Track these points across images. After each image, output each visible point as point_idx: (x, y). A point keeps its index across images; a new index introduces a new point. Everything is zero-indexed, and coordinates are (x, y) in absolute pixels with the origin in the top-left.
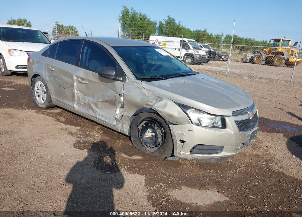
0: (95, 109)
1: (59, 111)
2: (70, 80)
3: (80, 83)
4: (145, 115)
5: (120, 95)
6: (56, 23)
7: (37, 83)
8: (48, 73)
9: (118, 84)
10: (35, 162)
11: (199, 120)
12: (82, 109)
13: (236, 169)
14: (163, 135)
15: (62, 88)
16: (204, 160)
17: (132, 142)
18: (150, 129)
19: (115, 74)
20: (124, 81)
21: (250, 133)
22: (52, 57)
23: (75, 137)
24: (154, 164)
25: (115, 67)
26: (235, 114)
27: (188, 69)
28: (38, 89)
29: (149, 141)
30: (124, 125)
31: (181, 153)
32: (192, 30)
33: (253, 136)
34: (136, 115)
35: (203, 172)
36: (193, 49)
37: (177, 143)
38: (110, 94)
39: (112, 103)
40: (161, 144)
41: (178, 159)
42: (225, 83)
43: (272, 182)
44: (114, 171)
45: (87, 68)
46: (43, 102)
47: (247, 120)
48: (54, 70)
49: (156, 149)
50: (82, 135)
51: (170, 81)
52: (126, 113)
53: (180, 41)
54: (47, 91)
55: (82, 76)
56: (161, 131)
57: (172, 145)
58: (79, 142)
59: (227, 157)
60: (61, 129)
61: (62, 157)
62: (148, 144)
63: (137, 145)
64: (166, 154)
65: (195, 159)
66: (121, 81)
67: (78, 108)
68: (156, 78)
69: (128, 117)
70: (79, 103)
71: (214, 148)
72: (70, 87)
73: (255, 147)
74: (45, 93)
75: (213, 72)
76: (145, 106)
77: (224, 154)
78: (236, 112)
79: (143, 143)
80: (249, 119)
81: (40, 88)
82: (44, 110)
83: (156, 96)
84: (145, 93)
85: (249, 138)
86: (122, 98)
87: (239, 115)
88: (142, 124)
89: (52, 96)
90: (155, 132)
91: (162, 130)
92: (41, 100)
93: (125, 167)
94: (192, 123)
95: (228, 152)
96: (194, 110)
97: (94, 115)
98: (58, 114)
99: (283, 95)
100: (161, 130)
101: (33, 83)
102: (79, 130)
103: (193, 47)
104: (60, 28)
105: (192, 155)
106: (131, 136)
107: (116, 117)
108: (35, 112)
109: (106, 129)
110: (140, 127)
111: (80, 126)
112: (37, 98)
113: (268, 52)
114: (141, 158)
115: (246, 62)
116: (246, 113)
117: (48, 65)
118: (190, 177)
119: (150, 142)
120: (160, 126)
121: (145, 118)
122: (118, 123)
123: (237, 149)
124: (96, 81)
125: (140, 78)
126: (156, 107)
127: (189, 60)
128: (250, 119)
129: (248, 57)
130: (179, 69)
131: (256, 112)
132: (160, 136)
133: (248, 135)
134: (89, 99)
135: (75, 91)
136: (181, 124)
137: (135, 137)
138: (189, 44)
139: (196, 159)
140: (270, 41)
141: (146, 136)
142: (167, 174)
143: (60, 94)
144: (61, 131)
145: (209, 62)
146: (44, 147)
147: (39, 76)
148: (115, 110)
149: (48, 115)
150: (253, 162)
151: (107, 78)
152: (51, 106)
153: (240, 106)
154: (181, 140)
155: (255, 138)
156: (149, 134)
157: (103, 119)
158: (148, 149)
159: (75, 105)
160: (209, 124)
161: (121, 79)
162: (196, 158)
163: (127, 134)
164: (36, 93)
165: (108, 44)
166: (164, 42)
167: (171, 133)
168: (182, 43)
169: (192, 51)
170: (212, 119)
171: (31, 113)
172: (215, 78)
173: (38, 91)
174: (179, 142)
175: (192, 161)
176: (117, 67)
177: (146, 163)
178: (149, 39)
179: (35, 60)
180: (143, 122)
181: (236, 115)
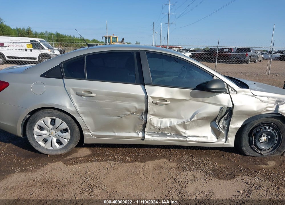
0: (182, 131)
2: (135, 104)
5: (228, 108)
15: (115, 117)
18: (265, 133)
30: (229, 139)
36: (48, 49)
52: (232, 125)
53: (30, 42)
55: (164, 97)
69: (236, 128)
70: (152, 130)
72: (134, 113)
76: (263, 113)
79: (256, 149)
126: (281, 111)
134: (171, 122)
138: (42, 44)
141: (261, 141)
156: (264, 138)
163: (233, 146)
169: (46, 51)
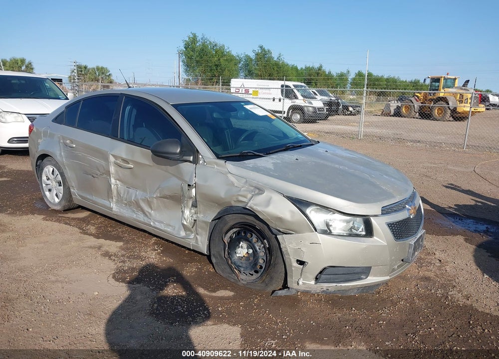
0: (147, 210)
1: (85, 214)
2: (103, 163)
3: (121, 167)
4: (234, 218)
5: (189, 185)
6: (75, 64)
7: (46, 169)
8: (64, 152)
9: (187, 167)
10: (47, 311)
11: (328, 225)
12: (125, 211)
13: (394, 304)
14: (267, 252)
15: (90, 176)
16: (338, 292)
17: (213, 266)
18: (244, 242)
19: (181, 151)
20: (195, 161)
21: (412, 241)
22: (71, 124)
23: (114, 260)
24: (254, 303)
25: (180, 139)
26: (386, 211)
27: (300, 136)
28: (48, 179)
29: (244, 263)
30: (198, 237)
31: (300, 283)
32: (299, 68)
33: (418, 245)
34: (219, 218)
35: (339, 313)
36: (303, 98)
37: (291, 266)
38: (173, 184)
39: (177, 199)
40: (264, 268)
41: (294, 292)
42: (363, 157)
43: (456, 325)
44: (186, 321)
45: (130, 141)
46: (57, 200)
47: (406, 219)
48: (74, 146)
49: (255, 276)
50: (128, 257)
51: (273, 158)
52: (201, 216)
53: (280, 87)
54: (64, 183)
55: (124, 156)
56: (263, 245)
57: (284, 269)
58: (123, 269)
59: (377, 285)
60: (91, 247)
61: (94, 299)
62: (242, 269)
63: (223, 270)
64: (274, 285)
65: (323, 291)
66: (190, 162)
67: (117, 210)
68: (249, 154)
69: (205, 222)
70: (120, 201)
71: (355, 271)
72: (103, 174)
73: (420, 262)
74: (60, 185)
75: (337, 134)
76: (234, 204)
77: (371, 280)
78: (388, 207)
79: (232, 267)
80: (409, 219)
81: (51, 177)
82: (60, 215)
83: (253, 186)
84: (232, 182)
85: (411, 250)
86: (194, 190)
87: (392, 212)
88: (229, 234)
89: (72, 190)
90: (253, 247)
91: (265, 243)
92: (54, 197)
93: (205, 312)
94: (316, 230)
95: (379, 276)
96: (318, 208)
97: (146, 220)
98: (83, 220)
99: (454, 168)
100: (262, 243)
101: (39, 168)
102: (121, 247)
103: (302, 95)
104: (82, 71)
105: (319, 285)
106: (212, 254)
107: (185, 223)
108: (44, 219)
109: (168, 244)
110: (226, 239)
111: (123, 241)
112: (47, 193)
113: (422, 98)
114: (231, 294)
115: (388, 115)
116: (404, 207)
117: (64, 138)
118: (318, 325)
119: (244, 265)
120: (262, 236)
121: (235, 223)
122: (188, 233)
123: (394, 270)
124: (147, 162)
125: (223, 156)
126: (252, 205)
127: (297, 117)
128: (411, 217)
129: (391, 108)
130: (285, 136)
131: (420, 205)
132: (262, 254)
133: (410, 245)
134: (136, 194)
135: (113, 181)
136: (297, 232)
137: (218, 257)
138: (295, 91)
139: (326, 292)
140: (425, 80)
141: (238, 255)
142: (279, 320)
143: (86, 186)
144: (90, 250)
145: (330, 118)
146: (62, 282)
147: (49, 157)
148: (183, 212)
149: (66, 224)
150: (422, 291)
151: (168, 158)
152: (71, 207)
153: (393, 197)
154: (298, 261)
155: (420, 248)
156: (242, 251)
157: (162, 227)
158: (242, 276)
159: (112, 205)
160: (344, 231)
161: (191, 158)
162: (325, 289)
163: (205, 251)
164: (44, 185)
165: (165, 101)
166: (254, 89)
167: (281, 249)
168: (284, 90)
169: (300, 102)
170: (348, 222)
171: (36, 220)
172: (346, 150)
173: (49, 182)
174: (295, 264)
175: (318, 295)
176: (183, 139)
177: (241, 303)
178: (230, 86)
179: (42, 130)
180: (231, 231)
181: (388, 213)
